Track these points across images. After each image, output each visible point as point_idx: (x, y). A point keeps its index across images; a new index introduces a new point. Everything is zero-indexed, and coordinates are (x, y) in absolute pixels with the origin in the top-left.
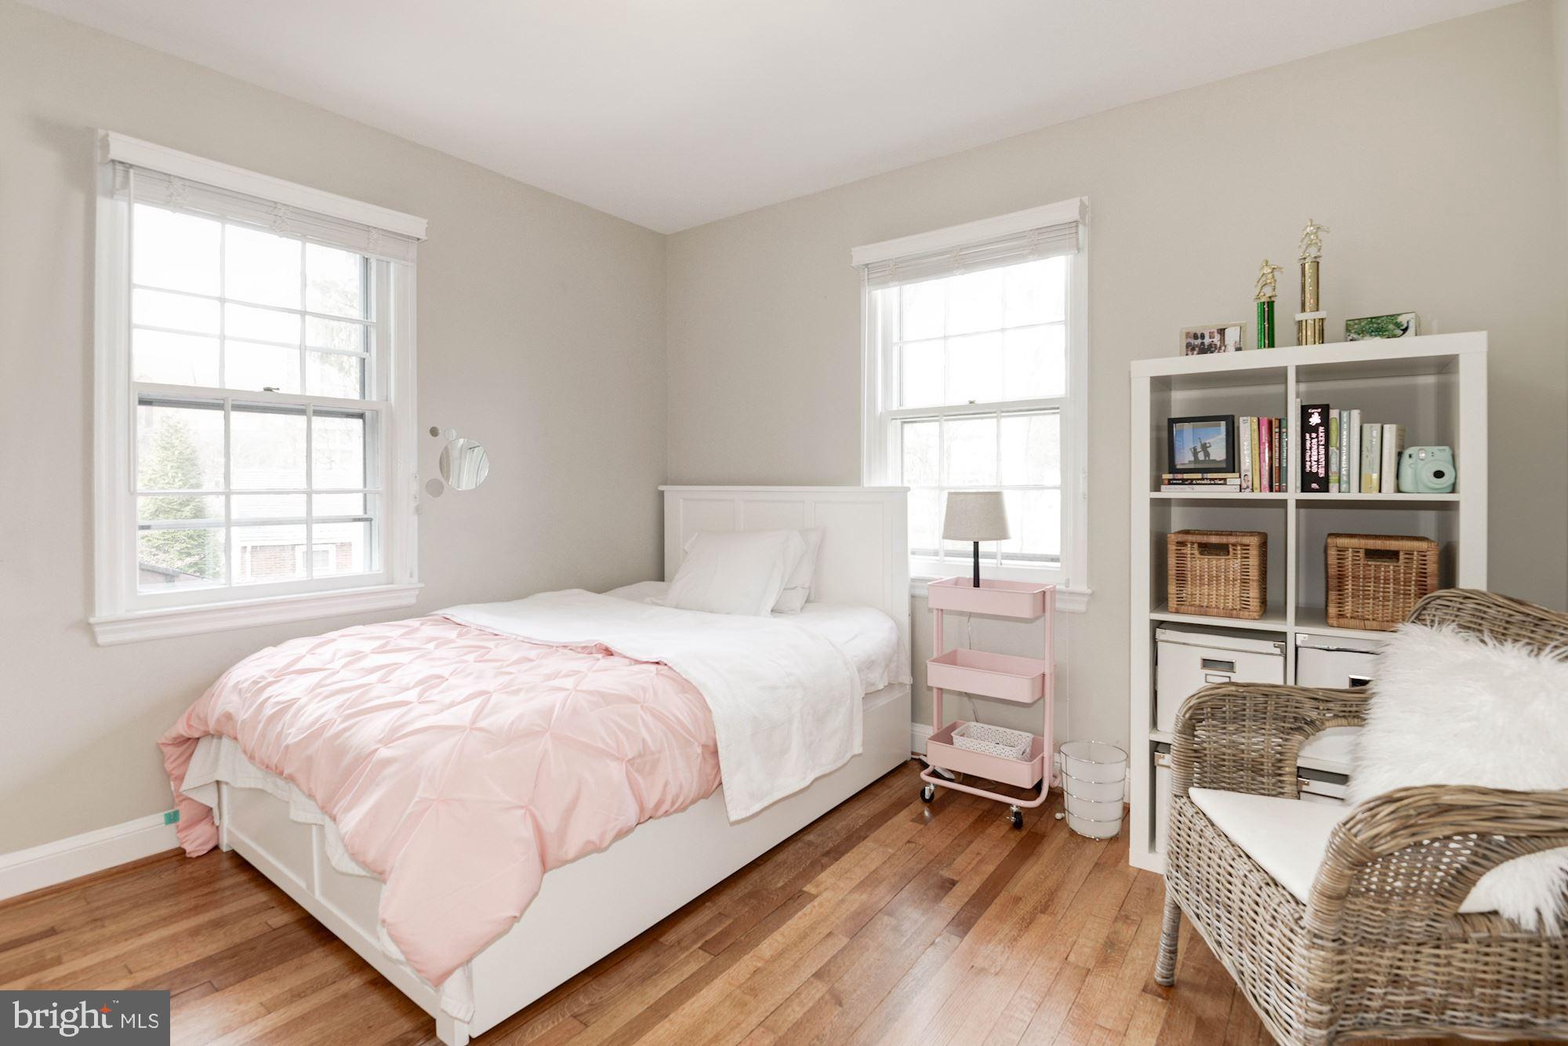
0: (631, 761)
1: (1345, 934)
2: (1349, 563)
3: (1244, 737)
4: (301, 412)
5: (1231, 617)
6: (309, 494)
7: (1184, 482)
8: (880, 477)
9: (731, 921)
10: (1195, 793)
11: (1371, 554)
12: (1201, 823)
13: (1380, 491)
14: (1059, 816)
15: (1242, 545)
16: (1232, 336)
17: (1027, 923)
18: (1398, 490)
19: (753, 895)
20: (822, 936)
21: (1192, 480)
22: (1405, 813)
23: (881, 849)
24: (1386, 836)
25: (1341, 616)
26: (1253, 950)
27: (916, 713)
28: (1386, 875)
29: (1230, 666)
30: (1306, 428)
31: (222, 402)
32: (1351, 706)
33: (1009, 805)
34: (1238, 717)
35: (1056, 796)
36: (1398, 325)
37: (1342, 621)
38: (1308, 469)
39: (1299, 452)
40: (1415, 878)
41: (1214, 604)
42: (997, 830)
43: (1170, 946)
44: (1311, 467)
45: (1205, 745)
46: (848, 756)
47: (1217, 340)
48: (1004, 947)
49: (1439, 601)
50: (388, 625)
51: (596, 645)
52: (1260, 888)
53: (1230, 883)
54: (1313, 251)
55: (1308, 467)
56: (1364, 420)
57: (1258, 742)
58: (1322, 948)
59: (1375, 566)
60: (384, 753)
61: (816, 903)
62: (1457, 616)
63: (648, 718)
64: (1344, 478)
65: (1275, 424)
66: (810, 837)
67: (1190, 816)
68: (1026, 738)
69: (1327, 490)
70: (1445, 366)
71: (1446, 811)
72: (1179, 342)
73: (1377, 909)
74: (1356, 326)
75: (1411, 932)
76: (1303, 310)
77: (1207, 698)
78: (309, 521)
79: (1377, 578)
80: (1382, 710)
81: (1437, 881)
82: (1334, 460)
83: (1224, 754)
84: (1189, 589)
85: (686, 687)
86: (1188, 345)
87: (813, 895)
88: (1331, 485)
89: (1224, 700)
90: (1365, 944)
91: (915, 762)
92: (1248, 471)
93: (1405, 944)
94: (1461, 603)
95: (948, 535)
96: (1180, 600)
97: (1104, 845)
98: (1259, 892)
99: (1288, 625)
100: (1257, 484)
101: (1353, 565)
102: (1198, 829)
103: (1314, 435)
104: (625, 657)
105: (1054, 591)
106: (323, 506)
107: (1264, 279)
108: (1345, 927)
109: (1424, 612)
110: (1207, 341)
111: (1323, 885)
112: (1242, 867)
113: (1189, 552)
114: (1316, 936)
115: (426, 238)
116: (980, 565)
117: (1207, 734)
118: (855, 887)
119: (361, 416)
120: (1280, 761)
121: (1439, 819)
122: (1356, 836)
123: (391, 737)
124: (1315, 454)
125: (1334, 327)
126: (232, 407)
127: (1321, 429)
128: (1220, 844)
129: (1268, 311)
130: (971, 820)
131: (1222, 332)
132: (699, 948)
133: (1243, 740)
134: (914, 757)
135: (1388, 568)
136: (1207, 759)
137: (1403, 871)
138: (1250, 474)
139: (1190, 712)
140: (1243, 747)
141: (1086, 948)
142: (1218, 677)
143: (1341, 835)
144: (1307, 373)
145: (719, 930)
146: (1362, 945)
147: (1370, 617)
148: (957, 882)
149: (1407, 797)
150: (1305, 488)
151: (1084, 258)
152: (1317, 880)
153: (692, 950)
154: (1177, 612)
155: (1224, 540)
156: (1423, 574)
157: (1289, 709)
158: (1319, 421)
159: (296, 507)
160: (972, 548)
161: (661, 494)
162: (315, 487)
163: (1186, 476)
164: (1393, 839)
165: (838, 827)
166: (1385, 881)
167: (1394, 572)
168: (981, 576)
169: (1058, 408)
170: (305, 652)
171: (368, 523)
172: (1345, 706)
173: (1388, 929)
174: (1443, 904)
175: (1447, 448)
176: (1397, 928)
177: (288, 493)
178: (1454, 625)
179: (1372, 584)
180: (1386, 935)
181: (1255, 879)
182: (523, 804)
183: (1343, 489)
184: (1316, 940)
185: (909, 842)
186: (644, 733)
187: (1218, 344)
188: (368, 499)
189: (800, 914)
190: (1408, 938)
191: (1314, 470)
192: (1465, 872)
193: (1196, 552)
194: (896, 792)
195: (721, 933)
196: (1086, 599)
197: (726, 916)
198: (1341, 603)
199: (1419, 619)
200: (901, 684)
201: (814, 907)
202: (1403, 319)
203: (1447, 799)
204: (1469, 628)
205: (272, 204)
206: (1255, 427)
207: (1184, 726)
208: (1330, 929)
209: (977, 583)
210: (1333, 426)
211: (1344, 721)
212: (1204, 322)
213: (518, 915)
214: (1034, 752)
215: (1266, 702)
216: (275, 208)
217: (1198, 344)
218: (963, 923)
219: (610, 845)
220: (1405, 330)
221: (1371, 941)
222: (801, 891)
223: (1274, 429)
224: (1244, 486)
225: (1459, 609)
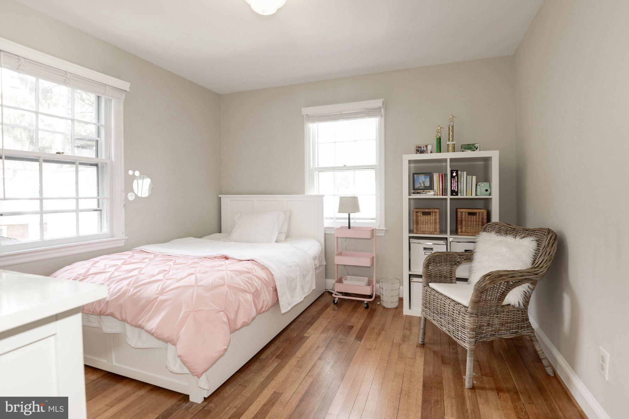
0: (253, 294)
1: (478, 313)
2: (464, 216)
3: (442, 267)
4: (73, 163)
5: (432, 234)
6: (77, 199)
7: (418, 193)
8: (312, 191)
9: (283, 349)
10: (431, 285)
11: (470, 214)
12: (433, 292)
13: (472, 195)
14: (379, 303)
15: (434, 212)
16: (429, 147)
17: (379, 334)
18: (476, 195)
19: (286, 340)
20: (316, 348)
21: (420, 192)
22: (492, 278)
23: (325, 320)
24: (488, 284)
25: (462, 232)
26: (453, 323)
27: (327, 276)
28: (487, 296)
29: (432, 249)
30: (452, 177)
31: (38, 158)
32: (468, 256)
33: (364, 301)
34: (440, 262)
35: (378, 298)
36: (475, 147)
37: (462, 233)
38: (452, 189)
39: (450, 184)
40: (493, 296)
41: (427, 230)
42: (361, 309)
43: (423, 332)
44: (453, 188)
45: (431, 271)
46: (312, 290)
47: (425, 149)
48: (374, 342)
49: (489, 226)
50: (118, 254)
51: (221, 256)
52: (454, 305)
53: (445, 307)
54: (452, 123)
55: (452, 188)
56: (467, 175)
57: (445, 269)
58: (473, 317)
59: (471, 217)
60: (162, 298)
61: (310, 338)
62: (494, 229)
63: (255, 278)
64: (462, 192)
65: (444, 175)
66: (300, 320)
67: (430, 291)
68: (366, 279)
69: (458, 195)
70: (487, 160)
71: (501, 276)
72: (414, 149)
73: (485, 305)
74: (464, 147)
75: (492, 311)
76: (449, 141)
77: (432, 257)
78: (77, 211)
79: (471, 220)
80: (477, 257)
81: (498, 296)
82: (459, 186)
83: (437, 273)
84: (419, 226)
85: (264, 268)
86: (417, 150)
87: (307, 337)
88: (459, 194)
89: (436, 257)
90: (482, 315)
91: (326, 293)
92: (436, 189)
93: (491, 314)
94: (495, 226)
95: (340, 211)
96: (417, 229)
97: (394, 310)
98: (454, 307)
99: (448, 236)
100: (439, 194)
101: (465, 217)
102: (433, 294)
103: (454, 179)
104: (235, 259)
105: (376, 229)
106: (83, 204)
107: (438, 130)
108: (478, 311)
109: (486, 229)
110: (422, 149)
111: (473, 299)
112: (448, 301)
113: (419, 215)
114: (471, 314)
115: (130, 91)
116: (351, 222)
117: (432, 267)
118: (321, 332)
119: (96, 165)
120: (451, 273)
121: (499, 278)
122: (481, 285)
123: (163, 291)
124: (455, 185)
125: (458, 147)
126: (43, 161)
127: (456, 177)
128: (440, 297)
129: (439, 140)
130: (351, 308)
131: (426, 146)
132: (275, 358)
133: (441, 268)
134: (326, 291)
135: (473, 218)
136: (432, 275)
137: (490, 294)
138: (436, 190)
139: (428, 261)
140: (441, 270)
141: (397, 338)
142: (429, 253)
143: (477, 285)
144: (452, 160)
145: (279, 352)
146: (481, 316)
147: (469, 232)
148: (354, 326)
149: (492, 274)
150: (452, 195)
151: (383, 119)
152: (471, 298)
153: (273, 359)
154: (416, 233)
155: (429, 210)
156: (483, 219)
157: (453, 258)
158: (455, 175)
159: (72, 205)
160: (348, 217)
161: (220, 198)
162: (80, 196)
163: (418, 191)
164: (490, 285)
165: (308, 315)
166: (487, 297)
167: (475, 218)
168: (351, 226)
169: (374, 168)
170: (90, 266)
171: (99, 212)
172: (467, 256)
173: (487, 310)
174: (499, 302)
175: (488, 183)
176: (489, 310)
177: (67, 198)
178: (494, 232)
179: (470, 222)
180: (487, 312)
181: (452, 304)
182: (223, 310)
183: (462, 195)
184: (471, 315)
185: (334, 317)
186: (256, 284)
187: (426, 150)
188: (100, 202)
189: (306, 343)
190: (491, 312)
191: (454, 189)
192: (504, 293)
193: (421, 215)
194: (324, 302)
195: (281, 352)
196: (384, 232)
197: (280, 347)
198: (462, 228)
199: (484, 231)
200: (322, 265)
201: (310, 340)
202: (476, 145)
203: (501, 273)
204: (497, 232)
205: (65, 73)
206: (438, 176)
207: (426, 266)
208: (475, 311)
209: (349, 227)
210: (459, 176)
211: (466, 261)
212: (421, 143)
213: (226, 348)
214: (370, 283)
215: (447, 257)
216: (66, 74)
217: (420, 150)
218: (359, 337)
219: (251, 323)
220: (477, 149)
221: (483, 314)
222: (303, 336)
223: (443, 177)
224: (435, 194)
225: (495, 227)
